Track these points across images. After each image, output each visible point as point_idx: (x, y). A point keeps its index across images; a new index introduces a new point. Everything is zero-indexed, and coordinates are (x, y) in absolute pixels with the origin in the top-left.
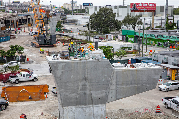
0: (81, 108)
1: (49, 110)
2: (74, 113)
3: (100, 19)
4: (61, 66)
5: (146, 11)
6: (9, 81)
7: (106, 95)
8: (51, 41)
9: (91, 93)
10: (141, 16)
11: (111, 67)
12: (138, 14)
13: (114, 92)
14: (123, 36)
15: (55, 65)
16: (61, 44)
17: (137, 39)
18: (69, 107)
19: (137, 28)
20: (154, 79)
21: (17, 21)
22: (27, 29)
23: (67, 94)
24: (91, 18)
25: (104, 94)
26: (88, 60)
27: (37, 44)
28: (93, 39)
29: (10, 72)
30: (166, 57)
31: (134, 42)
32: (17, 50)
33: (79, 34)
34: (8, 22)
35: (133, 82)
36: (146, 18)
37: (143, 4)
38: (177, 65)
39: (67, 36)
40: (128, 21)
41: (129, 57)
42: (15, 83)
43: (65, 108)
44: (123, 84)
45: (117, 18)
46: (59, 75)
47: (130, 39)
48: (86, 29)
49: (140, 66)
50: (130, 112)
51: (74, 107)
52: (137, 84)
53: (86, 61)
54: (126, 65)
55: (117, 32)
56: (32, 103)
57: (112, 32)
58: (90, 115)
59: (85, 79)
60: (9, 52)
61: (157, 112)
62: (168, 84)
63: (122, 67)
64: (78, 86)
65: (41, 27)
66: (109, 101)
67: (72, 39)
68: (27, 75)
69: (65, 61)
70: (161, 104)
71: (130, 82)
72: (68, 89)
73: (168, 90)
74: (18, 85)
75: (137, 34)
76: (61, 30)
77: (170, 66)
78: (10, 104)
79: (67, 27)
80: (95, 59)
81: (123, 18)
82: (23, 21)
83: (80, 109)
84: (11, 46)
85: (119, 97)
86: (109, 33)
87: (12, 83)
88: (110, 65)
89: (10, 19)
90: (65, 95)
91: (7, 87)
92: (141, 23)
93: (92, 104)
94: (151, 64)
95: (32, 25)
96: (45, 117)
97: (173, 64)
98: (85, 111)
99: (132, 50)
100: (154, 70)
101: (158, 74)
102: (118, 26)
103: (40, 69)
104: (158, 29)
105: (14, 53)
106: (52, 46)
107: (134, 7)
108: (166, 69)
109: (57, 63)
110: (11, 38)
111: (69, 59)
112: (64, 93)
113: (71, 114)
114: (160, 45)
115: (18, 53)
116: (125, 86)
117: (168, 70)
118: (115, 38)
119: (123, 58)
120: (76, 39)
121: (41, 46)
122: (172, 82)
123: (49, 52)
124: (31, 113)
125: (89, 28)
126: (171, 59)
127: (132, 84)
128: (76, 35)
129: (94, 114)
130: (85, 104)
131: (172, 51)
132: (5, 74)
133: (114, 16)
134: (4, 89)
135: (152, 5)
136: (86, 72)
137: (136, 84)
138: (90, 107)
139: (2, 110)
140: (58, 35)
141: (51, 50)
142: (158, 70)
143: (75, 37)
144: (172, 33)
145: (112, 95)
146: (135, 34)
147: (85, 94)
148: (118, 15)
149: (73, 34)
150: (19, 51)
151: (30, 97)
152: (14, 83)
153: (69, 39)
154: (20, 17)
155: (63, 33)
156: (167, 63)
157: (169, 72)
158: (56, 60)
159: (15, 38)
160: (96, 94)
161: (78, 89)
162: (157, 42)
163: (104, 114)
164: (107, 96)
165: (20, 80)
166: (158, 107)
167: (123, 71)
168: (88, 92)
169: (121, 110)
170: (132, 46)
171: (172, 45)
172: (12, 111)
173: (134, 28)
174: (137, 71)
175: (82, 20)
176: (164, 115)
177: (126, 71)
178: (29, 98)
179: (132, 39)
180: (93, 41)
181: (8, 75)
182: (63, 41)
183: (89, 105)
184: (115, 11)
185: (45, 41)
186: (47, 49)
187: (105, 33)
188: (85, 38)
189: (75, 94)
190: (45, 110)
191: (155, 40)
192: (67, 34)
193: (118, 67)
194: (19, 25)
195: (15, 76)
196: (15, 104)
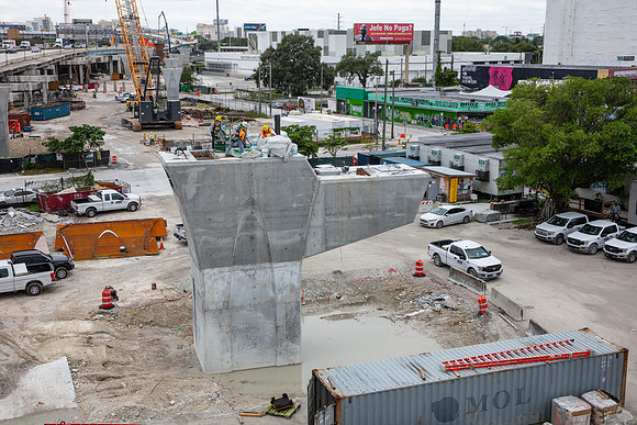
0: (245, 271)
1: (168, 277)
2: (229, 283)
3: (285, 62)
4: (193, 174)
5: (390, 42)
6: (72, 211)
7: (302, 239)
8: (169, 114)
9: (266, 236)
10: (378, 54)
11: (312, 175)
12: (372, 49)
13: (320, 232)
14: (339, 101)
15: (181, 172)
16: (194, 122)
17: (371, 109)
18: (216, 270)
19: (371, 82)
20: (410, 200)
21: (85, 68)
22: (110, 87)
23: (211, 239)
24: (263, 59)
25: (297, 238)
26: (258, 160)
27: (135, 122)
28: (268, 109)
29: (73, 190)
30: (437, 149)
31: (365, 116)
32: (88, 137)
33: (236, 98)
34: (64, 71)
35: (363, 209)
36: (391, 58)
37: (382, 25)
38: (462, 169)
39: (207, 102)
40: (350, 65)
41: (353, 151)
42: (86, 215)
43: (206, 271)
44: (341, 214)
45: (323, 59)
46: (190, 197)
47: (354, 108)
48: (252, 86)
49: (379, 172)
50: (356, 277)
51: (227, 269)
52: (373, 213)
53: (253, 161)
54: (347, 169)
55: (326, 93)
56: (128, 262)
57: (312, 93)
58: (265, 286)
59: (252, 203)
60: (68, 141)
61: (416, 275)
62: (440, 212)
63: (339, 174)
64: (235, 220)
65: (145, 82)
66: (308, 253)
67: (219, 109)
68: (114, 197)
69: (203, 162)
70: (425, 257)
71: (355, 209)
72: (212, 229)
73: (441, 225)
74: (93, 220)
75: (371, 97)
76: (192, 88)
77: (444, 170)
78: (77, 265)
79: (206, 81)
80: (276, 156)
81: (339, 60)
82: (100, 68)
83: (241, 274)
84: (73, 129)
85: (331, 244)
86: (306, 95)
87: (78, 215)
88: (309, 169)
89: (69, 62)
90: (205, 242)
91: (68, 226)
92: (379, 72)
93: (270, 261)
94: (403, 166)
95: (121, 78)
96: (159, 293)
97: (453, 167)
98: (252, 277)
99: (360, 134)
100: (411, 180)
101: (419, 190)
102: (325, 78)
103: (144, 182)
104: (418, 86)
105: (82, 145)
106: (173, 127)
107: (364, 33)
108: (436, 176)
109: (184, 168)
110: (72, 109)
111: (212, 158)
112: (203, 238)
113: (220, 286)
114: (422, 123)
115: (91, 144)
116: (345, 219)
117: (442, 180)
118: (321, 106)
119: (340, 153)
120: (228, 110)
121: (144, 127)
122: (449, 207)
123: (164, 141)
124: (128, 285)
125: (258, 83)
126: (449, 155)
127: (360, 213)
128: (227, 101)
129: (273, 285)
130: (253, 262)
131: (449, 135)
132: (61, 196)
133: (316, 54)
134: (61, 230)
135: (404, 29)
136: (255, 188)
137: (369, 213)
138: (265, 268)
139: (60, 279)
140: (186, 99)
141: (169, 135)
142: (420, 179)
143: (225, 105)
144: (449, 95)
145: (315, 240)
146: (366, 97)
147: (252, 238)
148: (327, 54)
149: (222, 97)
150: (94, 139)
151: (123, 248)
152: (84, 215)
153: (211, 109)
154: (93, 58)
155: (198, 94)
156: (439, 164)
157: (442, 183)
158: (182, 160)
159: (83, 108)
160: (277, 239)
161: (236, 227)
162: (417, 116)
163: (296, 284)
164: (304, 242)
165: (99, 209)
166: (418, 264)
167: (339, 184)
168: (259, 234)
169: (335, 273)
170: (361, 126)
171: (449, 121)
172: (82, 281)
173: (363, 82)
174: (372, 182)
175: (242, 64)
176: (433, 280)
177: (347, 183)
178: (122, 251)
179: (360, 109)
180: (268, 114)
181: (68, 197)
182: (197, 115)
183: (263, 265)
184: (318, 42)
185: (154, 116)
186: (160, 134)
187: (295, 95)
188: (249, 106)
189: (229, 240)
190: (159, 278)
191: (412, 111)
192: (207, 97)
193: (328, 174)
194: (92, 77)
195: (87, 200)
196: (88, 264)
